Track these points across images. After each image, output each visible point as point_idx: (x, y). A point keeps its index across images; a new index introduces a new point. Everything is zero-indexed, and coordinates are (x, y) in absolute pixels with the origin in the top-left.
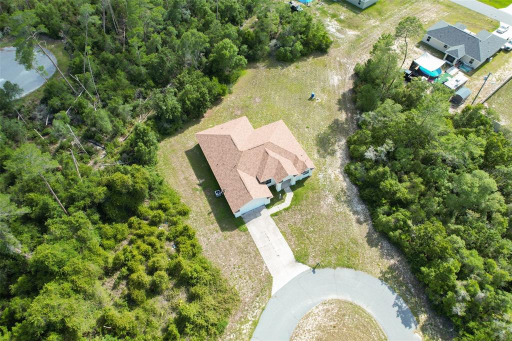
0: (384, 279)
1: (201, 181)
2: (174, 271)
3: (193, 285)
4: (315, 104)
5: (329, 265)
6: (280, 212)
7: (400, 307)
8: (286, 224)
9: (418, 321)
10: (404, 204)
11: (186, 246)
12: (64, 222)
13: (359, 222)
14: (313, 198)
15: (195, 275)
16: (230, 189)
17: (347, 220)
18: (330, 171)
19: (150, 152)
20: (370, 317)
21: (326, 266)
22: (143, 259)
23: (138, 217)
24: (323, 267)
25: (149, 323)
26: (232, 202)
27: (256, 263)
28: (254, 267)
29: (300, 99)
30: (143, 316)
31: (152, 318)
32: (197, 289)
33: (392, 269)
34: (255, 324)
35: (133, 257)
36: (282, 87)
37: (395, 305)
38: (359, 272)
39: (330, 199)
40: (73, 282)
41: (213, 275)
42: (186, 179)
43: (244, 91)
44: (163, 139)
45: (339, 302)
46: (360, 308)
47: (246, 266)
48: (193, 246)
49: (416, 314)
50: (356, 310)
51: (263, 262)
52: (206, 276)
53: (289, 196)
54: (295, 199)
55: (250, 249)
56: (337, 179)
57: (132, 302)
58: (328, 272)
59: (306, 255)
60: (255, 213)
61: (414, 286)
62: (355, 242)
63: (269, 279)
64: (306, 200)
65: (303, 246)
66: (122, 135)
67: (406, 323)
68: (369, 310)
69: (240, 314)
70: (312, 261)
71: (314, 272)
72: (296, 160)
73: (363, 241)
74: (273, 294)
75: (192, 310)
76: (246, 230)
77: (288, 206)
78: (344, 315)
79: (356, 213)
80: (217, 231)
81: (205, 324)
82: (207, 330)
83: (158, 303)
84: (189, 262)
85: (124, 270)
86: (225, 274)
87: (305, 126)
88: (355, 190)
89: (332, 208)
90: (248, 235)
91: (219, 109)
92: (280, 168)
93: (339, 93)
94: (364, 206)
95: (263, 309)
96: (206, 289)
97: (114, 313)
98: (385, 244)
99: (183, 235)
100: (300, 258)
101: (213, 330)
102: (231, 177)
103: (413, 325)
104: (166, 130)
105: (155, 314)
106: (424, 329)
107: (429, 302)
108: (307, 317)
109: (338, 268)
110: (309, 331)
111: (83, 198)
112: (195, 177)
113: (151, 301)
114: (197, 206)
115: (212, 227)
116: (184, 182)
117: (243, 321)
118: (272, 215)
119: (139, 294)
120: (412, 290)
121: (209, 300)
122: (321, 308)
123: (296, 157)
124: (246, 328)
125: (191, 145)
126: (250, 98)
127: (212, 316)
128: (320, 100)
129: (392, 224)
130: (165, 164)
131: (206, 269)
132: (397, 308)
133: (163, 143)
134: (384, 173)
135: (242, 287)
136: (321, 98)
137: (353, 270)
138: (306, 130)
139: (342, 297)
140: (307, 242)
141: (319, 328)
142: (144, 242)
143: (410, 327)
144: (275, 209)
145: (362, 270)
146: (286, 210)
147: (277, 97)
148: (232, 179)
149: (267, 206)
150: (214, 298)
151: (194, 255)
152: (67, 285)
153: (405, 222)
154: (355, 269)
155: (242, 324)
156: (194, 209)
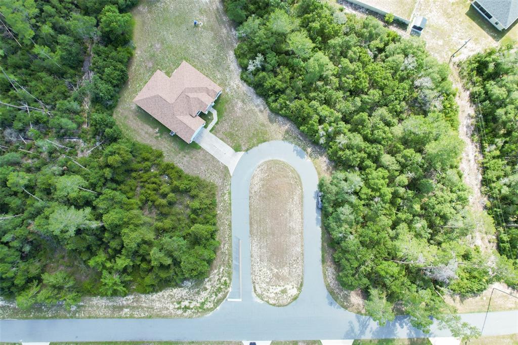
0: (285, 139)
1: (157, 130)
2: (176, 190)
3: (190, 191)
4: (200, 29)
5: (254, 145)
6: (214, 127)
7: (297, 151)
8: (221, 133)
9: (307, 153)
10: (282, 91)
11: (174, 175)
12: (103, 200)
13: (261, 111)
14: (229, 108)
15: (188, 187)
16: (178, 130)
17: (254, 113)
18: (232, 84)
19: (115, 131)
20: (284, 163)
21: (252, 147)
22: (155, 192)
23: (136, 171)
24: (251, 148)
25: (179, 220)
26: (184, 137)
27: (215, 163)
28: (215, 166)
29: (187, 29)
30: (174, 218)
31: (179, 217)
32: (193, 193)
33: (287, 132)
34: (230, 193)
35: (150, 194)
36: (169, 25)
37: (294, 150)
38: (271, 142)
39: (240, 104)
40: (132, 223)
41: (197, 182)
42: (146, 133)
43: (143, 42)
44: (112, 112)
45: (266, 162)
46: (277, 160)
47: (211, 168)
48: (177, 172)
49: (305, 150)
50: (276, 162)
51: (219, 161)
52: (193, 184)
53: (215, 113)
54: (220, 114)
55: (208, 157)
56: (238, 88)
57: (164, 215)
58: (255, 149)
59: (240, 146)
60: (200, 135)
61: (302, 136)
62: (263, 125)
63: (226, 168)
64: (226, 111)
65: (236, 141)
66: (83, 123)
67: (302, 157)
68: (282, 159)
69: (220, 193)
70: (244, 148)
71: (247, 153)
72: (208, 91)
73: (266, 122)
74: (231, 175)
75: (196, 204)
76: (200, 148)
77: (217, 120)
78: (271, 168)
79: (257, 106)
80: (185, 156)
81: (206, 206)
82: (209, 208)
83: (178, 208)
84: (180, 181)
85: (150, 203)
86: (202, 177)
87: (201, 54)
88: (252, 90)
89: (243, 109)
90: (203, 149)
91: (135, 69)
92: (201, 103)
93: (213, 9)
94: (261, 99)
95: (230, 184)
96: (197, 190)
97: (160, 224)
98: (280, 118)
99: (168, 169)
100: (237, 149)
101: (211, 207)
102: (175, 122)
103: (305, 156)
104: (111, 105)
105: (179, 214)
106: (310, 156)
107: (310, 141)
108: (253, 178)
109: (259, 145)
110: (257, 184)
111: (99, 180)
112: (151, 130)
113: (173, 210)
114: (165, 147)
115: (180, 155)
116: (147, 136)
117: (223, 195)
118: (211, 131)
119: (165, 210)
120: (301, 138)
121: (202, 195)
122: (258, 170)
123: (207, 88)
124: (226, 197)
125: (134, 107)
126: (151, 46)
127: (208, 202)
128: (202, 24)
129: (278, 108)
130: (127, 130)
131: (191, 180)
132: (295, 152)
133: (114, 116)
134: (264, 77)
135: (214, 179)
136: (202, 21)
137: (267, 142)
138: (204, 57)
139: (267, 160)
140: (237, 138)
141: (261, 180)
142: (149, 183)
143: (304, 158)
144: (210, 127)
145: (272, 140)
146: (217, 123)
147: (171, 36)
148: (176, 124)
149: (206, 127)
150: (204, 192)
151: (180, 176)
152: (131, 226)
153: (285, 103)
154: (268, 141)
155: (223, 196)
156: (163, 150)
